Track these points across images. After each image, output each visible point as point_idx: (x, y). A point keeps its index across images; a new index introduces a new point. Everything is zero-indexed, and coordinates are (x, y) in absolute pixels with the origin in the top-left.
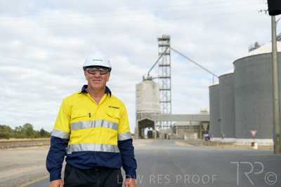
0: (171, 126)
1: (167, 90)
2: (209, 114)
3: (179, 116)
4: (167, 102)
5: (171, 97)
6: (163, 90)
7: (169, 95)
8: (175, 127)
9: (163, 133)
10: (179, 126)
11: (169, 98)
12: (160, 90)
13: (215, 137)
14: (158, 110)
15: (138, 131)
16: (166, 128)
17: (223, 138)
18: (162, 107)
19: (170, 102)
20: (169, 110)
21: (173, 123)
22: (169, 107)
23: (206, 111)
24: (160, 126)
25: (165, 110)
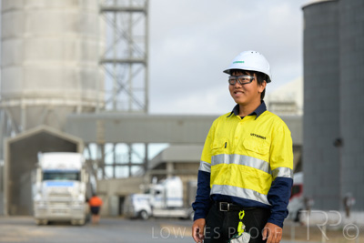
0: (145, 165)
1: (131, 10)
2: (300, 113)
3: (181, 120)
4: (130, 62)
5: (146, 38)
6: (114, 10)
7: (138, 30)
8: (162, 165)
9: (113, 191)
10: (175, 164)
11: (140, 45)
12: (104, 10)
13: (323, 206)
14: (90, 94)
15: (6, 182)
16: (123, 172)
17: (347, 211)
18: (109, 84)
19: (144, 62)
20: (140, 96)
21: (155, 150)
22: (138, 81)
23: (292, 104)
24: (102, 164)
25: (123, 97)
